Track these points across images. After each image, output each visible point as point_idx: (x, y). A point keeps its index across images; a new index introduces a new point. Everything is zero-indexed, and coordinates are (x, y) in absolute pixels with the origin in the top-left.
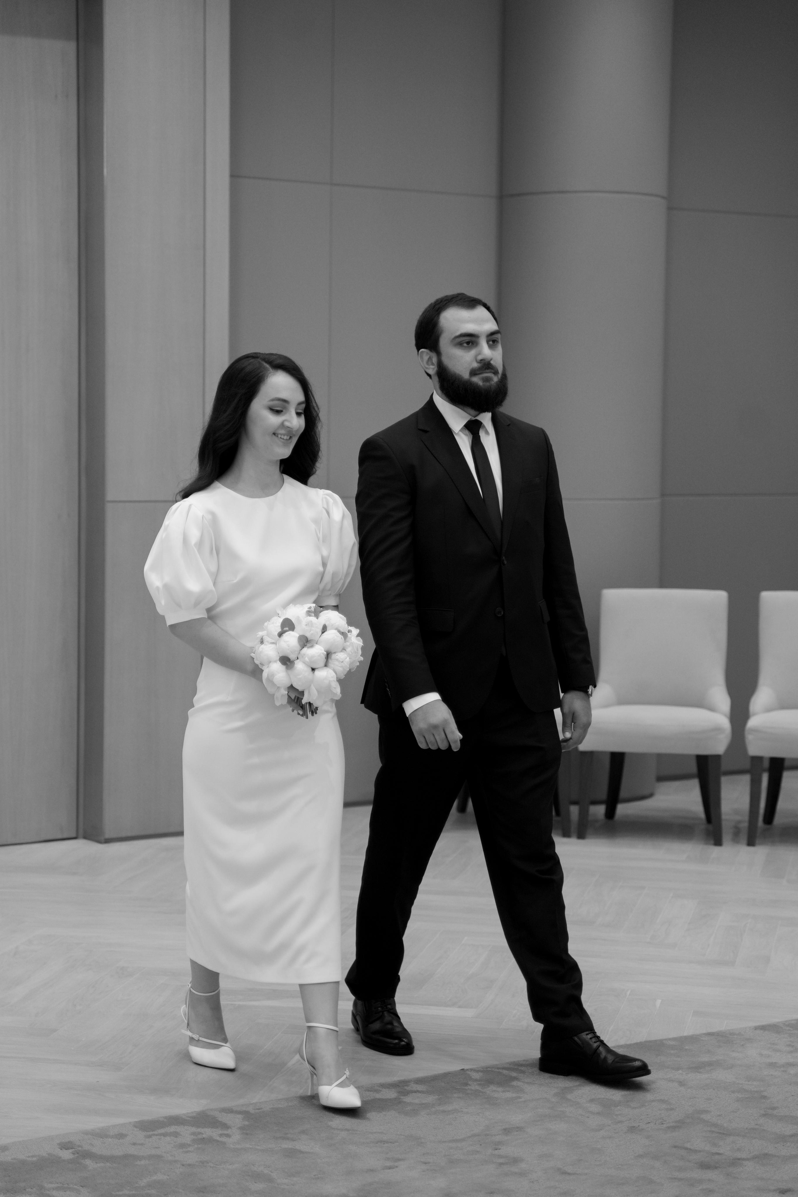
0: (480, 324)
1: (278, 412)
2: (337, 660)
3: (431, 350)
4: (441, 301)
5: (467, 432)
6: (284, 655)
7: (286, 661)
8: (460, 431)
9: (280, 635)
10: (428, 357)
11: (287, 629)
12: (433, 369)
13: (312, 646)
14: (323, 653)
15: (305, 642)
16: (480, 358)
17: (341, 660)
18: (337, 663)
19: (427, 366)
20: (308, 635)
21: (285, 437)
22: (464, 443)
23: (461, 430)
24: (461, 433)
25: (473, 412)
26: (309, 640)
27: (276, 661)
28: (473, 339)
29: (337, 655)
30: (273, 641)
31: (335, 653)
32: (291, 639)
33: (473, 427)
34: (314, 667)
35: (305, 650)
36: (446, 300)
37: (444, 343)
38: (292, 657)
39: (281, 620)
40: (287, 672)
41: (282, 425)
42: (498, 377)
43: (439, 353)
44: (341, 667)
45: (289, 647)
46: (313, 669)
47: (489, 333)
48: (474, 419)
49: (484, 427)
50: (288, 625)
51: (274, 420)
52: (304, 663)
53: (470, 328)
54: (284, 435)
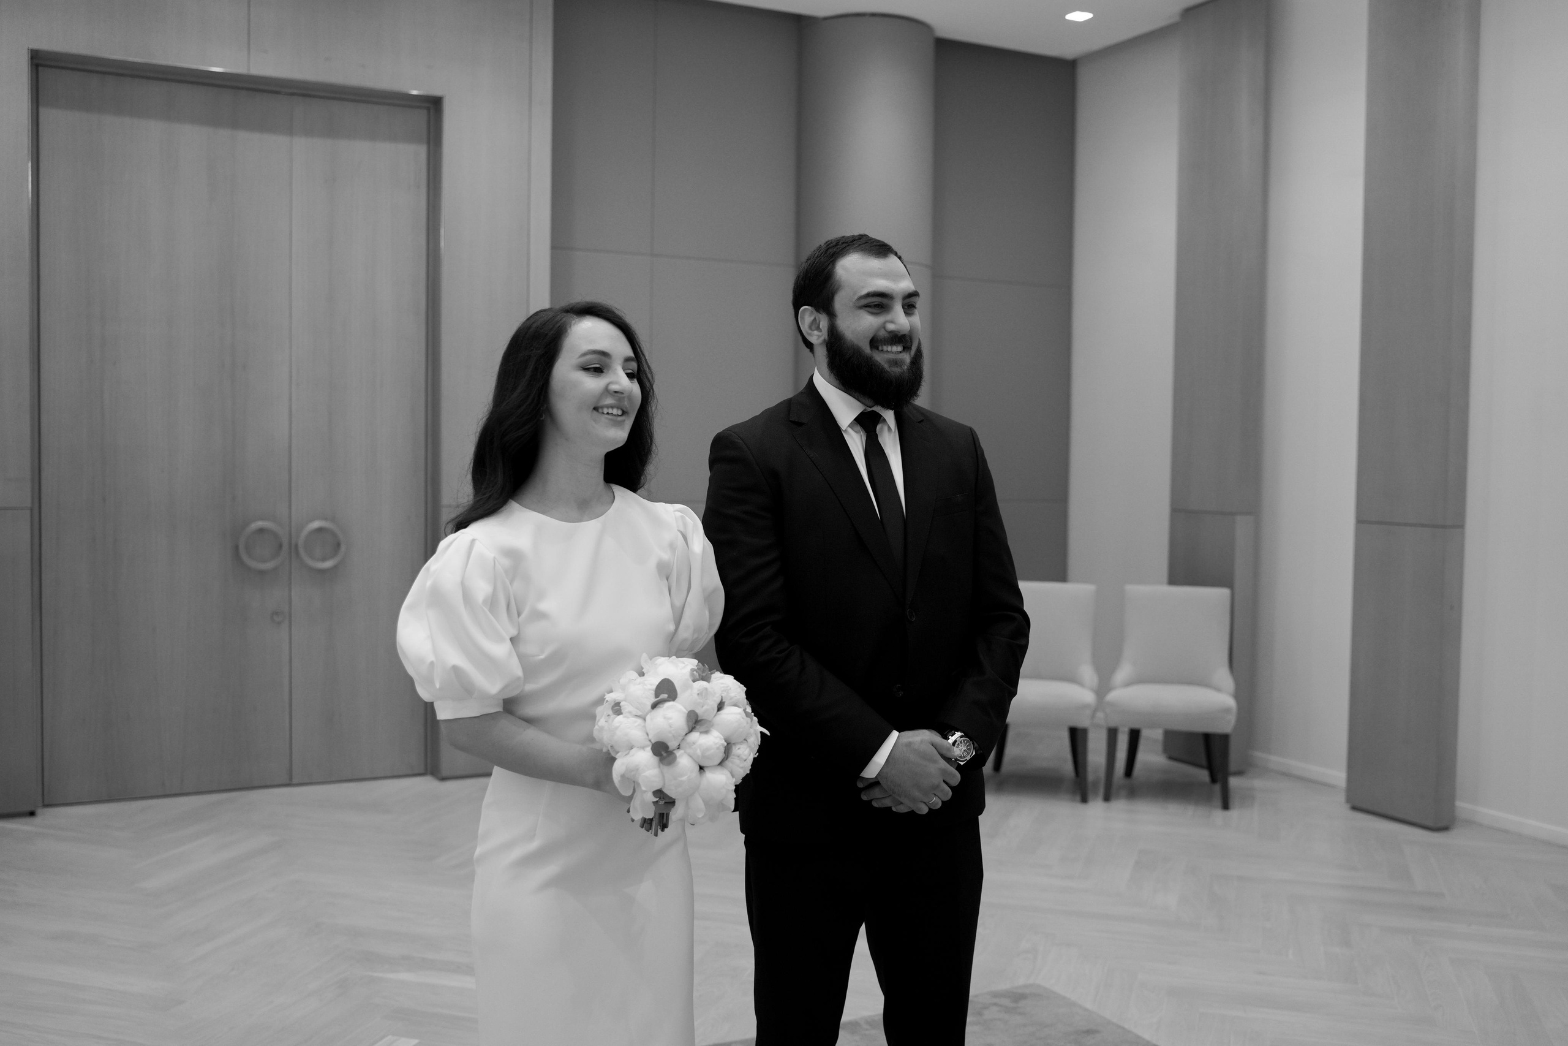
0: (894, 281)
1: (598, 371)
2: (738, 757)
3: (817, 310)
4: (837, 244)
5: (859, 428)
6: (660, 740)
7: (662, 751)
8: (849, 426)
9: (654, 706)
10: (812, 318)
11: (665, 696)
12: (819, 337)
13: (707, 732)
14: (722, 744)
15: (695, 722)
16: (891, 327)
17: (745, 758)
18: (737, 761)
19: (810, 331)
20: (700, 711)
21: (615, 411)
22: (856, 443)
23: (851, 426)
24: (850, 430)
25: (869, 402)
26: (699, 719)
27: (643, 748)
28: (884, 301)
29: (739, 749)
30: (639, 713)
31: (734, 744)
32: (673, 716)
33: (868, 423)
34: (702, 765)
35: (695, 736)
36: (844, 243)
37: (841, 303)
38: (672, 745)
39: (656, 681)
40: (660, 767)
41: (607, 391)
42: (910, 354)
43: (831, 315)
44: (742, 768)
45: (671, 727)
46: (701, 768)
47: (907, 293)
48: (869, 409)
49: (884, 420)
50: (666, 691)
51: (592, 384)
52: (691, 756)
53: (881, 284)
54: (612, 407)
